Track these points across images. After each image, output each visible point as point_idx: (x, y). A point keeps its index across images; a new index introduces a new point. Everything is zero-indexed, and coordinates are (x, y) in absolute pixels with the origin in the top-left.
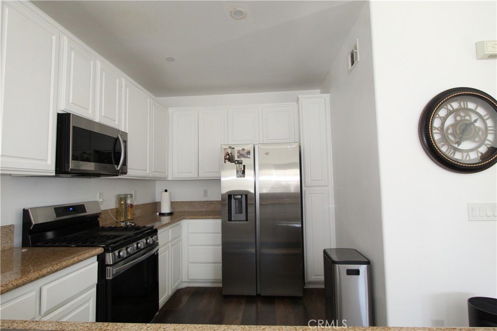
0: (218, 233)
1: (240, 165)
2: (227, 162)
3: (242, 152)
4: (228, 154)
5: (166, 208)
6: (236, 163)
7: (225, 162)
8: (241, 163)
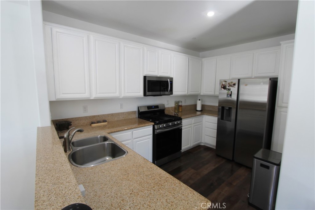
0: (215, 123)
1: (229, 91)
2: (223, 89)
3: (230, 84)
4: (223, 85)
5: (199, 108)
6: (227, 90)
7: (221, 89)
8: (230, 90)
